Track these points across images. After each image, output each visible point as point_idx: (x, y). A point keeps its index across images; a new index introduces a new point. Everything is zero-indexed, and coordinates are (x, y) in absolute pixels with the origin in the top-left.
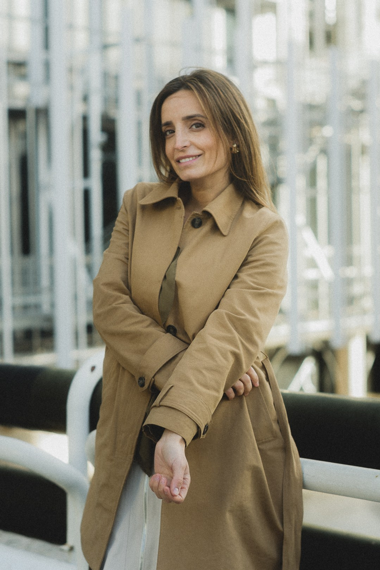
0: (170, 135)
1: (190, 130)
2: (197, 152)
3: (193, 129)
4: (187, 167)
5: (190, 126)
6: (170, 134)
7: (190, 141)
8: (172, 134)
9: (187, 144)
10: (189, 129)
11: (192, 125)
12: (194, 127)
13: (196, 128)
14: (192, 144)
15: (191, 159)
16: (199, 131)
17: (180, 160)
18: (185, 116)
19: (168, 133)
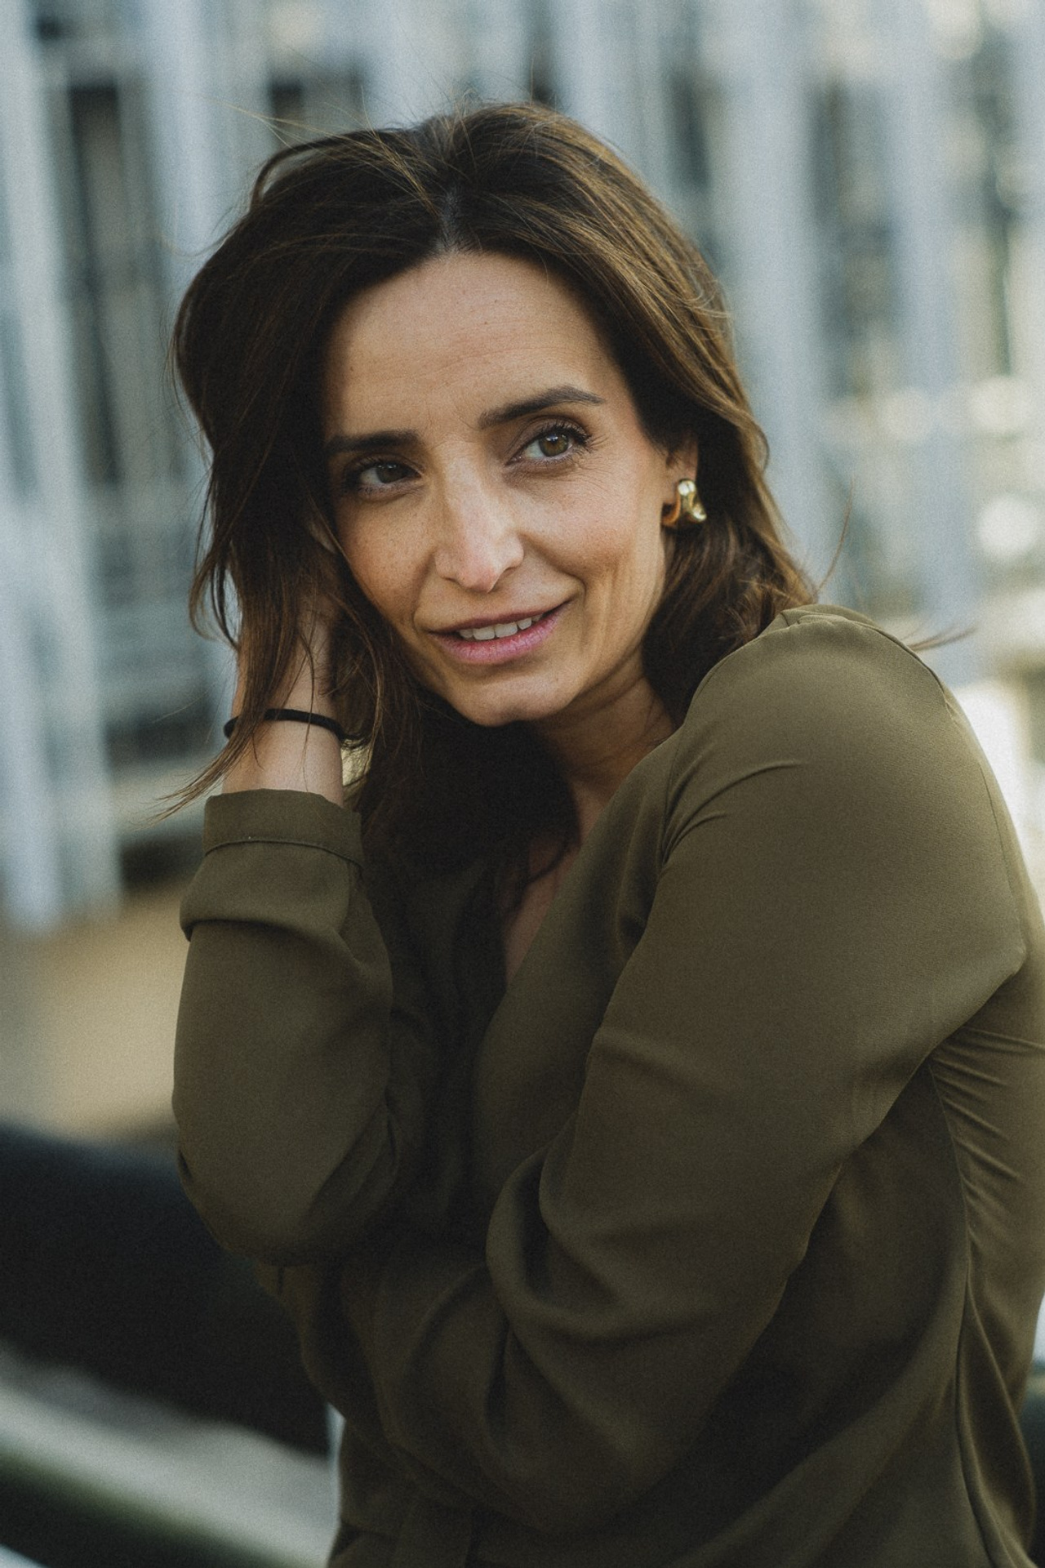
0: (384, 487)
1: (510, 468)
2: (556, 589)
3: (524, 461)
5: (513, 450)
6: (384, 481)
8: (403, 485)
10: (508, 464)
11: (528, 442)
12: (534, 452)
13: (548, 459)
14: (534, 547)
15: (525, 624)
16: (562, 474)
17: (466, 634)
18: (500, 406)
19: (371, 478)
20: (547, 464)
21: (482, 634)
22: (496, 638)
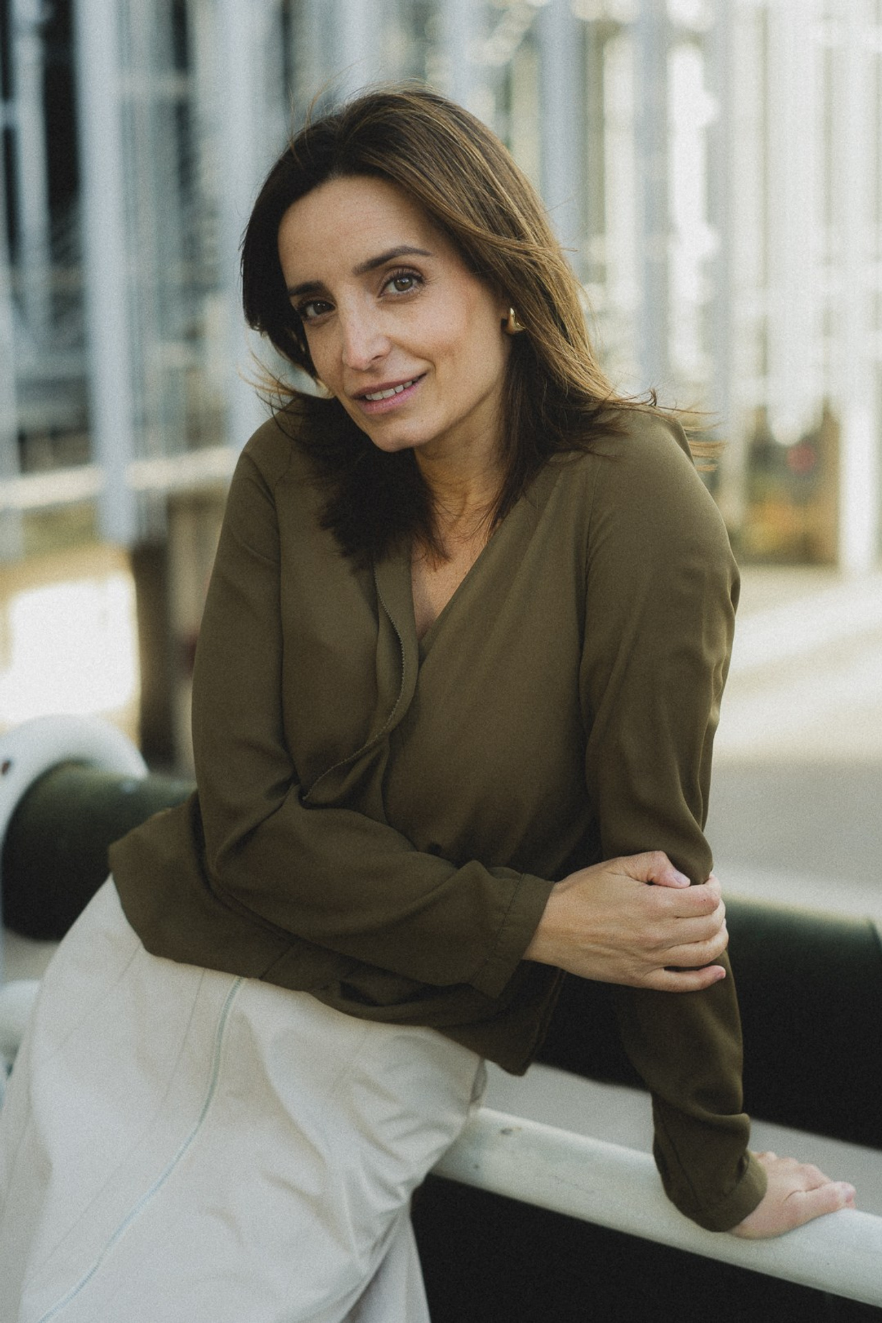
0: (319, 316)
1: (381, 299)
2: (417, 367)
3: (387, 295)
4: (391, 414)
5: (380, 288)
6: (318, 313)
7: (389, 338)
8: (326, 315)
9: (381, 347)
10: (379, 297)
11: (388, 283)
12: (392, 289)
13: (400, 293)
14: (396, 345)
15: (399, 389)
16: (409, 301)
17: (368, 397)
18: (364, 262)
19: (311, 311)
20: (398, 295)
21: (377, 396)
22: (383, 399)
